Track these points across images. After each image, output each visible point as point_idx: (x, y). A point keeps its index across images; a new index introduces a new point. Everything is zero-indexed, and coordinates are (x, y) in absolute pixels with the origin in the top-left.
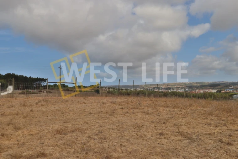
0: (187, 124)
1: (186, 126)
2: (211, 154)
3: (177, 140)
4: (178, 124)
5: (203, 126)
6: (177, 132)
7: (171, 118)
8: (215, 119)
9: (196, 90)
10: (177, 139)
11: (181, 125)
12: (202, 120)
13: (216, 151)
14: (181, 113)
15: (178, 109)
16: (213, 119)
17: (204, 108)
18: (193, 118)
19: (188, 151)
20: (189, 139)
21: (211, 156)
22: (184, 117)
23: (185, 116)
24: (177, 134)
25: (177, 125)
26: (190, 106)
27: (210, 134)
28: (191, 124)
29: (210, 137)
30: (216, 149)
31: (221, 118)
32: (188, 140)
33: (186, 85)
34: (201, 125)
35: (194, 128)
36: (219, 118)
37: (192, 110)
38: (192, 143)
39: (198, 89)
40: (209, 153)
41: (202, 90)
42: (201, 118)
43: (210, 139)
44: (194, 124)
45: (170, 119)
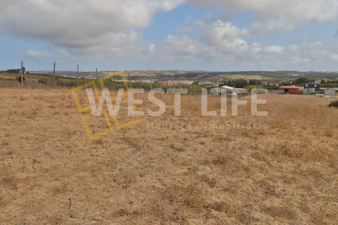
0: (138, 128)
1: (136, 129)
2: (153, 164)
6: (122, 139)
8: (176, 119)
9: (167, 81)
10: (119, 148)
11: (129, 129)
12: (160, 121)
13: (161, 159)
16: (173, 119)
19: (128, 162)
20: (134, 146)
21: (154, 166)
24: (121, 140)
25: (125, 129)
27: (163, 139)
28: (144, 126)
29: (160, 143)
30: (161, 157)
31: (183, 118)
32: (132, 148)
33: (155, 74)
35: (145, 132)
36: (181, 118)
38: (137, 151)
39: (171, 79)
40: (152, 162)
41: (175, 81)
42: (159, 118)
43: (160, 145)
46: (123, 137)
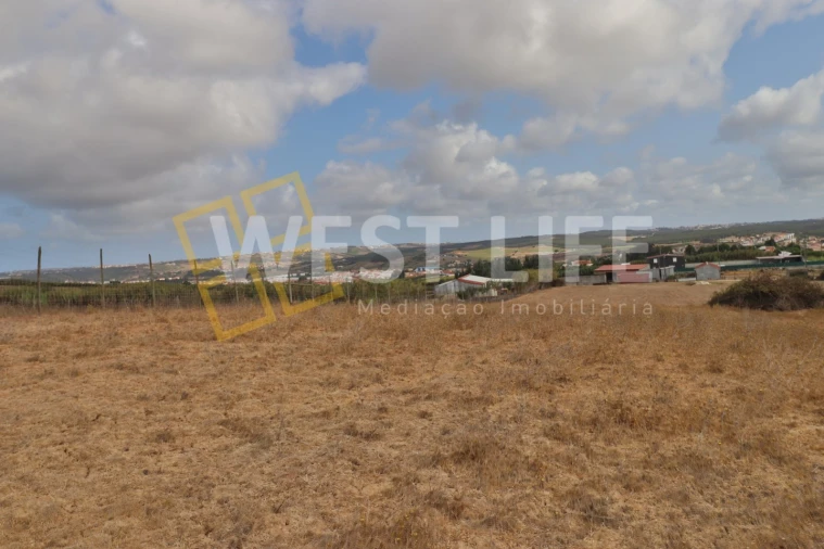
0: (261, 392)
1: (258, 396)
3: (215, 450)
4: (230, 394)
5: (310, 391)
6: (220, 423)
7: (214, 376)
8: (356, 363)
10: (215, 446)
11: (240, 398)
12: (318, 372)
14: (256, 357)
15: (248, 344)
16: (349, 363)
17: (334, 330)
18: (288, 370)
19: (241, 479)
20: (256, 437)
22: (261, 369)
23: (263, 366)
24: (222, 427)
25: (229, 398)
26: (293, 329)
27: (326, 414)
28: (276, 388)
29: (321, 425)
31: (374, 359)
32: (250, 445)
34: (308, 388)
35: (281, 400)
36: (367, 360)
37: (294, 343)
38: (262, 451)
41: (349, 274)
42: (315, 365)
43: (321, 428)
44: (286, 388)
45: (210, 379)
46: (224, 418)
